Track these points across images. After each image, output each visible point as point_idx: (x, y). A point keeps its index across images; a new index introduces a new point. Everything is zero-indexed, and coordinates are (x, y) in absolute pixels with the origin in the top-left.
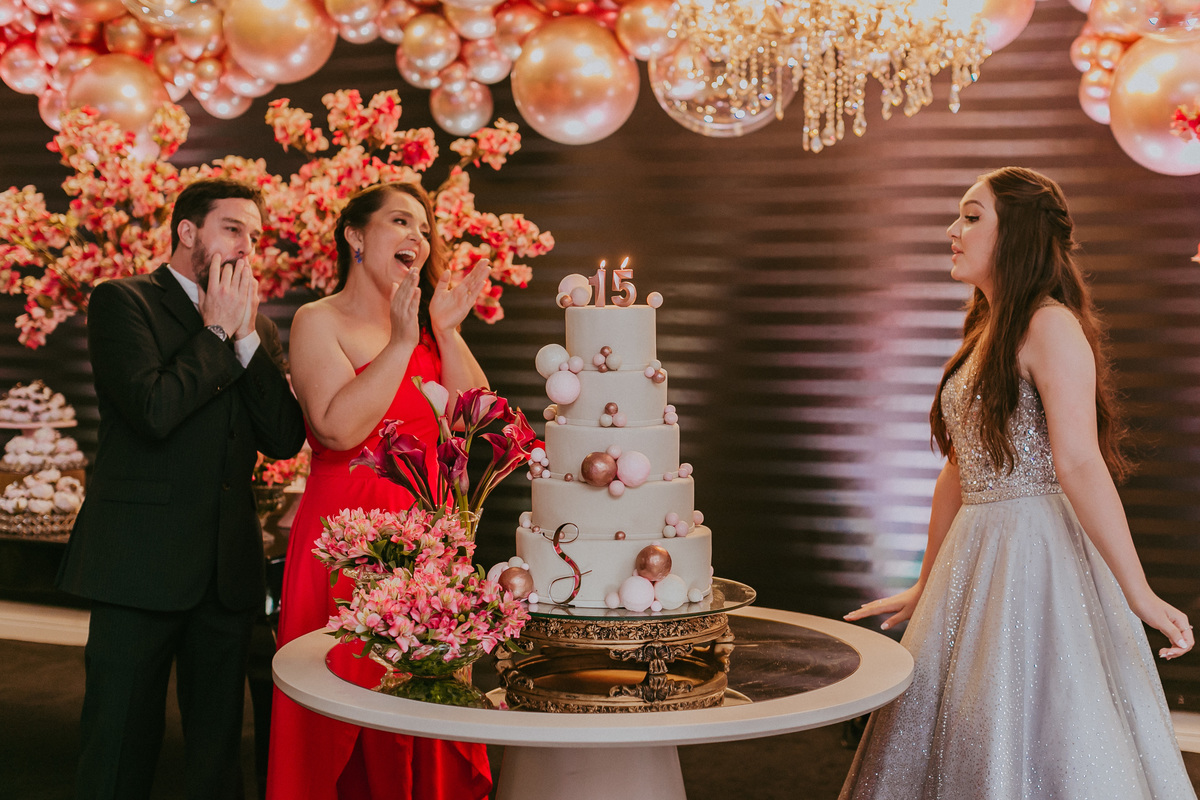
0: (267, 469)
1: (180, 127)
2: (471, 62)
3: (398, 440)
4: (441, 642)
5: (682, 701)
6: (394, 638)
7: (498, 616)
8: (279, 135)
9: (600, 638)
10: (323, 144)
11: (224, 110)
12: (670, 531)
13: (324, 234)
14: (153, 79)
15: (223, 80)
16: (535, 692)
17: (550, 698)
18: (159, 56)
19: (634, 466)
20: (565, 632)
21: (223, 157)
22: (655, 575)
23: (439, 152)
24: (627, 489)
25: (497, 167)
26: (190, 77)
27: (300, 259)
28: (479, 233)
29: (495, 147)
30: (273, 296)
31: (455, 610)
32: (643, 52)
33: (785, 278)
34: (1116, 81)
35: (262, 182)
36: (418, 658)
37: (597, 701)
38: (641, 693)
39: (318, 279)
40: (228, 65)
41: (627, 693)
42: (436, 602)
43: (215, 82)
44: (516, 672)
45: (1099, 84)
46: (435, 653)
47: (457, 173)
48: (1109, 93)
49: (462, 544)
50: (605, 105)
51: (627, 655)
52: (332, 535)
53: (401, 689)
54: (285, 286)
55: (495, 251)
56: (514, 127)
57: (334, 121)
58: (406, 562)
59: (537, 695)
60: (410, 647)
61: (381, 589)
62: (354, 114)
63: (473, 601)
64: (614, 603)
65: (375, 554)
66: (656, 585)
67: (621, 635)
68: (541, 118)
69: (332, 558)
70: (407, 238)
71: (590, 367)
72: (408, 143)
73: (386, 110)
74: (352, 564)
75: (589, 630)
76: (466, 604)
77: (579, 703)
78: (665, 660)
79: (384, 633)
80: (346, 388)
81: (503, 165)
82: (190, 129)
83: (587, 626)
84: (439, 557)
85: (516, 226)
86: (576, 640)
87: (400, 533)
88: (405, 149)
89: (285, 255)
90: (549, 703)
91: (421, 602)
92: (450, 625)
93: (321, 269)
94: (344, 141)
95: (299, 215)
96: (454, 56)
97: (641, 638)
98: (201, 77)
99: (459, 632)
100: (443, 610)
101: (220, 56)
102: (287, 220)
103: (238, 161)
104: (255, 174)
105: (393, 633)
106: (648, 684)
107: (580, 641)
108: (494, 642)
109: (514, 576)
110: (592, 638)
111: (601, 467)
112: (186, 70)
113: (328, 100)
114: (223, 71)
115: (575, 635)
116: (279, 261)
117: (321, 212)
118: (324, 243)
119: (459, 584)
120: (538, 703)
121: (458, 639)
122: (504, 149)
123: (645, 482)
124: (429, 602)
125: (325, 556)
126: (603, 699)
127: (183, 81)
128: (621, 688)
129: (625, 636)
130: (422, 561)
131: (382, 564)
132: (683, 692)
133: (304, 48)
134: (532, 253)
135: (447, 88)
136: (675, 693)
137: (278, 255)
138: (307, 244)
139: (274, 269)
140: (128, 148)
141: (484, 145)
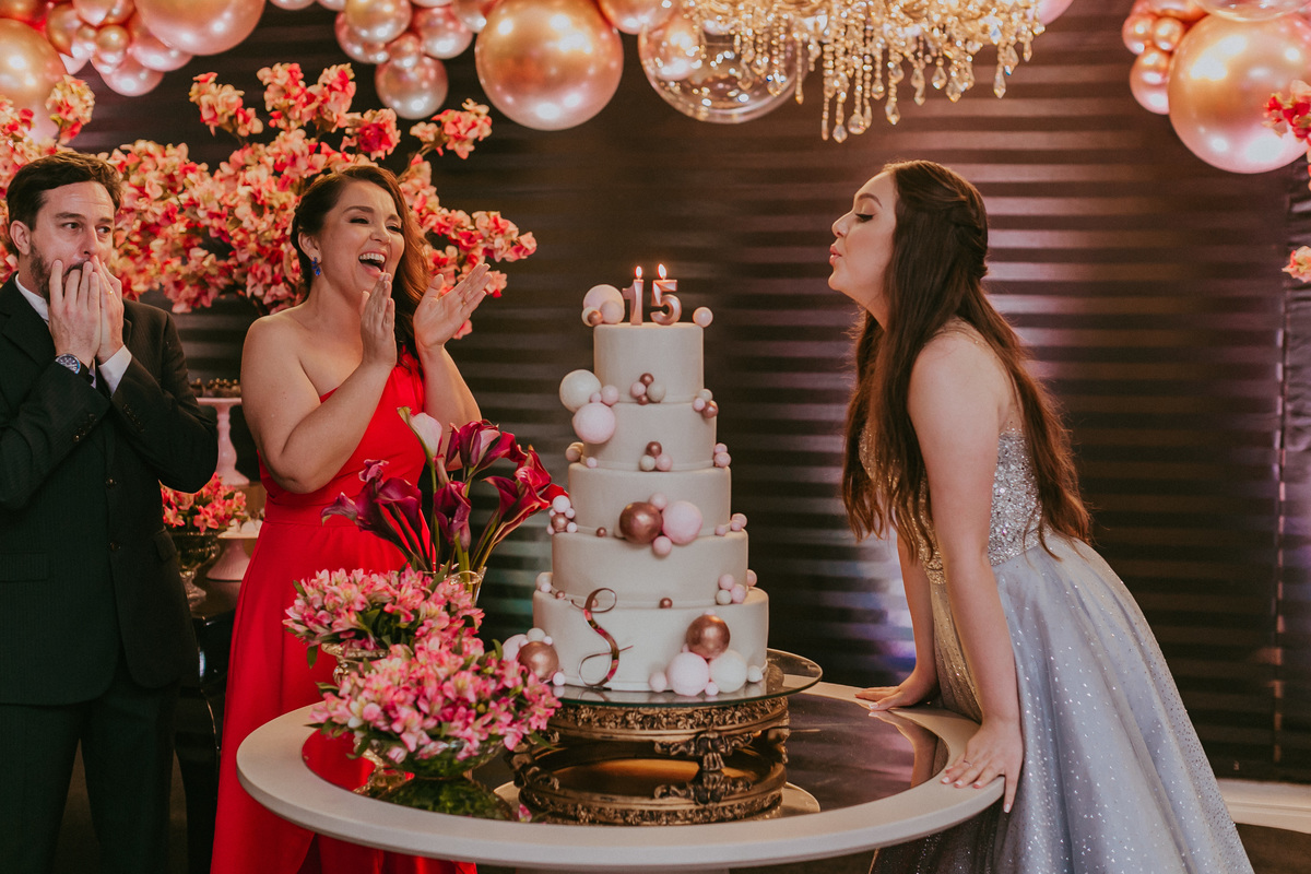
0: (198, 512)
1: (83, 105)
2: (424, 34)
3: (385, 486)
4: (456, 738)
5: (740, 801)
6: (399, 734)
7: (522, 704)
8: (206, 115)
9: (643, 728)
10: (257, 126)
11: (130, 86)
12: (724, 596)
13: (264, 232)
14: (46, 48)
15: (129, 51)
16: (562, 793)
17: (581, 800)
18: (53, 22)
19: (683, 517)
20: (599, 721)
21: (133, 142)
22: (712, 652)
23: (400, 138)
24: (675, 548)
25: (464, 156)
26: (91, 47)
27: (231, 262)
28: (447, 232)
29: (463, 132)
30: (199, 306)
31: (472, 698)
32: (630, 24)
33: (787, 286)
34: (1177, 65)
35: (184, 172)
36: (425, 757)
37: (640, 804)
38: (692, 794)
39: (255, 285)
40: (136, 34)
41: (676, 794)
42: (450, 689)
43: (120, 53)
44: (537, 769)
45: (1156, 69)
46: (446, 750)
47: (418, 162)
48: (1168, 79)
49: (467, 613)
50: (585, 85)
51: (676, 748)
52: (309, 604)
53: (401, 794)
54: (212, 293)
55: (463, 253)
56: (484, 109)
57: (271, 99)
58: (403, 637)
59: (564, 797)
60: (417, 745)
61: (377, 672)
62: (295, 91)
63: (492, 686)
64: (660, 684)
65: (364, 627)
66: (712, 663)
67: (668, 723)
68: (509, 99)
69: (310, 631)
70: (371, 237)
71: (626, 398)
72: (366, 125)
73: (340, 88)
74: (336, 639)
75: (629, 718)
76: (485, 690)
77: (617, 806)
78: (721, 754)
79: (385, 728)
80: (308, 419)
81: (470, 153)
82: (95, 106)
83: (627, 713)
84: (443, 630)
85: (493, 225)
86: (613, 730)
87: (394, 600)
88: (362, 133)
89: (212, 256)
90: (580, 806)
91: (431, 688)
92: (468, 716)
93: (259, 273)
94: (282, 123)
95: (232, 209)
96: (404, 26)
97: (692, 727)
98: (104, 46)
99: (478, 724)
100: (458, 699)
101: (127, 23)
102: (219, 216)
103: (151, 147)
104: (176, 161)
105: (397, 727)
106: (701, 783)
107: (618, 731)
108: (517, 736)
109: (537, 652)
110: (633, 728)
111: (643, 519)
112: (85, 38)
113: (264, 74)
114: (130, 40)
115: (613, 724)
116: (206, 263)
117: (259, 206)
118: (262, 244)
119: (474, 665)
120: (565, 806)
121: (477, 735)
122: (473, 134)
123: (696, 537)
124: (440, 689)
125: (301, 629)
126: (646, 801)
127: (82, 51)
128: (668, 789)
129: (673, 725)
130: (423, 635)
131: (372, 639)
132: (742, 792)
133: (227, 15)
134: (511, 257)
135: (397, 63)
136: (732, 793)
137: (205, 258)
138: (242, 244)
139: (201, 274)
140: (24, 128)
141: (450, 130)
